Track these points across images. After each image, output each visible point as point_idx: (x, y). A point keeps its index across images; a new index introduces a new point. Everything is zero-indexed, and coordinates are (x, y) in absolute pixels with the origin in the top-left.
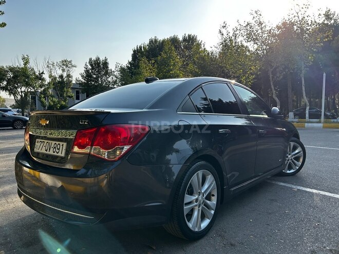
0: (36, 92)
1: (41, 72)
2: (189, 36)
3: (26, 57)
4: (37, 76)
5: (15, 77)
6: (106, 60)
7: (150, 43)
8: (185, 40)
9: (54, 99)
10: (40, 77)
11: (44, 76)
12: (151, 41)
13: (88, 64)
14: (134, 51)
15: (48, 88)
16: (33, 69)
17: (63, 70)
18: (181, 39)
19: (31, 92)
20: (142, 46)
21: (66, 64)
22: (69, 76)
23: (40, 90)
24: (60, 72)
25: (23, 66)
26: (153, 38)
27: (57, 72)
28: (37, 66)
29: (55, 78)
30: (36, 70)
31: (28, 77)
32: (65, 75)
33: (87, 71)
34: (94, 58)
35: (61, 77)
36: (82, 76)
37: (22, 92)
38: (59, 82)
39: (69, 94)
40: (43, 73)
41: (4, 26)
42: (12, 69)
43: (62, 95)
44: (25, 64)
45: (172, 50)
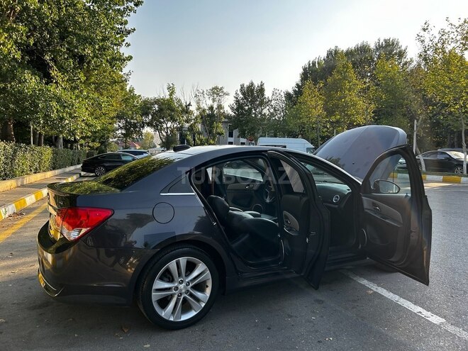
0: (182, 127)
1: (188, 103)
2: (385, 41)
3: (171, 85)
4: (183, 110)
5: (161, 110)
6: (262, 85)
7: (328, 57)
8: (379, 47)
9: (201, 137)
10: (186, 111)
11: (191, 108)
12: (330, 53)
13: (239, 92)
14: (305, 69)
15: (195, 123)
16: (180, 100)
17: (214, 100)
18: (372, 46)
19: (177, 128)
20: (317, 61)
21: (216, 92)
22: (220, 107)
23: (187, 125)
24: (210, 102)
25: (168, 97)
26: (333, 48)
27: (207, 103)
28: (185, 96)
29: (204, 111)
30: (183, 101)
31: (173, 110)
32: (215, 106)
33: (237, 101)
34: (247, 84)
35: (211, 108)
36: (232, 108)
37: (167, 128)
38: (208, 115)
39: (219, 131)
40: (189, 105)
41: (130, 60)
42: (157, 101)
43: (210, 132)
44: (171, 95)
45: (348, 68)
